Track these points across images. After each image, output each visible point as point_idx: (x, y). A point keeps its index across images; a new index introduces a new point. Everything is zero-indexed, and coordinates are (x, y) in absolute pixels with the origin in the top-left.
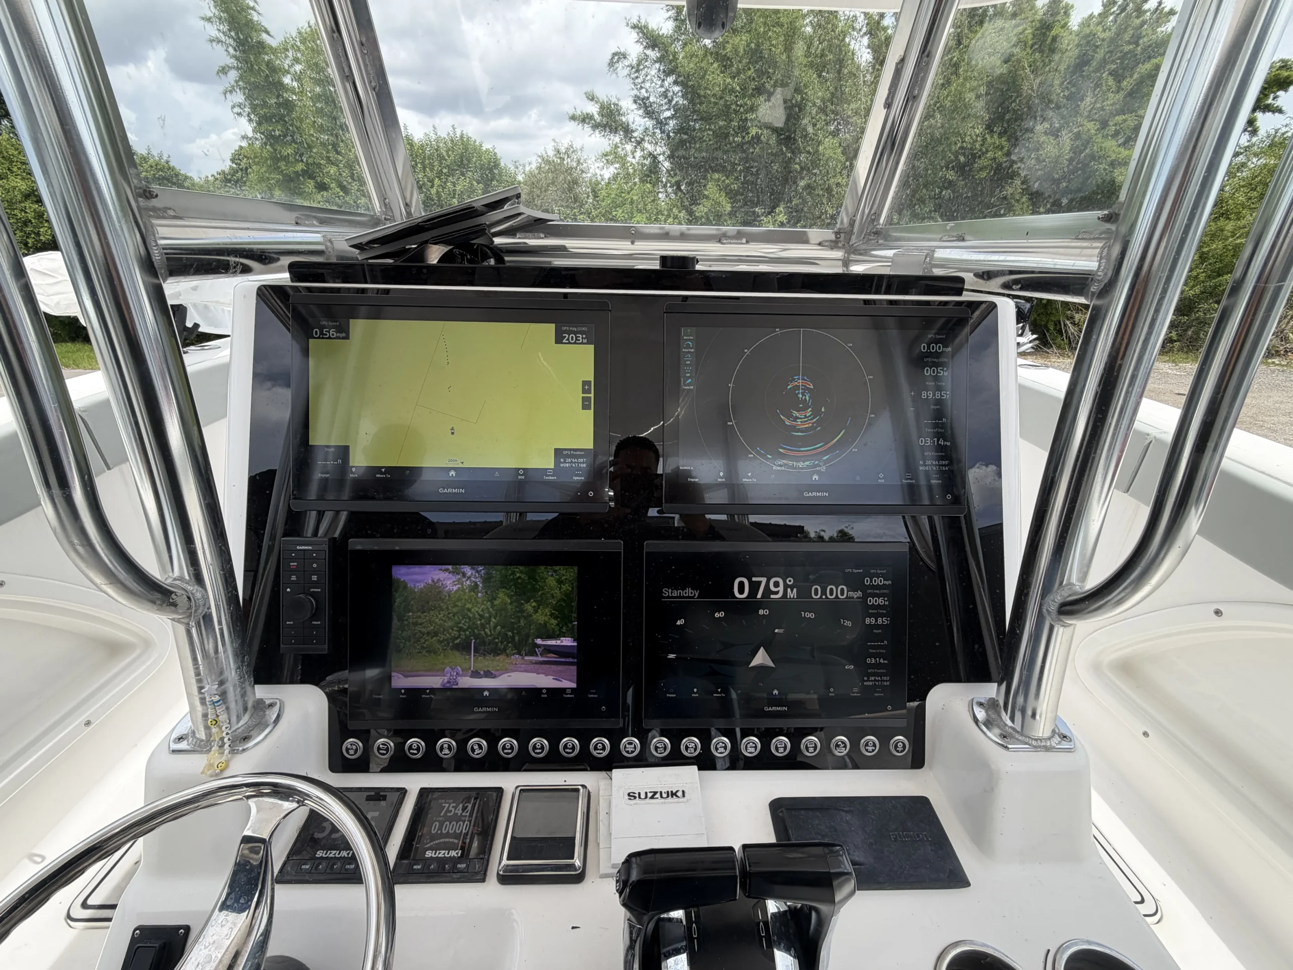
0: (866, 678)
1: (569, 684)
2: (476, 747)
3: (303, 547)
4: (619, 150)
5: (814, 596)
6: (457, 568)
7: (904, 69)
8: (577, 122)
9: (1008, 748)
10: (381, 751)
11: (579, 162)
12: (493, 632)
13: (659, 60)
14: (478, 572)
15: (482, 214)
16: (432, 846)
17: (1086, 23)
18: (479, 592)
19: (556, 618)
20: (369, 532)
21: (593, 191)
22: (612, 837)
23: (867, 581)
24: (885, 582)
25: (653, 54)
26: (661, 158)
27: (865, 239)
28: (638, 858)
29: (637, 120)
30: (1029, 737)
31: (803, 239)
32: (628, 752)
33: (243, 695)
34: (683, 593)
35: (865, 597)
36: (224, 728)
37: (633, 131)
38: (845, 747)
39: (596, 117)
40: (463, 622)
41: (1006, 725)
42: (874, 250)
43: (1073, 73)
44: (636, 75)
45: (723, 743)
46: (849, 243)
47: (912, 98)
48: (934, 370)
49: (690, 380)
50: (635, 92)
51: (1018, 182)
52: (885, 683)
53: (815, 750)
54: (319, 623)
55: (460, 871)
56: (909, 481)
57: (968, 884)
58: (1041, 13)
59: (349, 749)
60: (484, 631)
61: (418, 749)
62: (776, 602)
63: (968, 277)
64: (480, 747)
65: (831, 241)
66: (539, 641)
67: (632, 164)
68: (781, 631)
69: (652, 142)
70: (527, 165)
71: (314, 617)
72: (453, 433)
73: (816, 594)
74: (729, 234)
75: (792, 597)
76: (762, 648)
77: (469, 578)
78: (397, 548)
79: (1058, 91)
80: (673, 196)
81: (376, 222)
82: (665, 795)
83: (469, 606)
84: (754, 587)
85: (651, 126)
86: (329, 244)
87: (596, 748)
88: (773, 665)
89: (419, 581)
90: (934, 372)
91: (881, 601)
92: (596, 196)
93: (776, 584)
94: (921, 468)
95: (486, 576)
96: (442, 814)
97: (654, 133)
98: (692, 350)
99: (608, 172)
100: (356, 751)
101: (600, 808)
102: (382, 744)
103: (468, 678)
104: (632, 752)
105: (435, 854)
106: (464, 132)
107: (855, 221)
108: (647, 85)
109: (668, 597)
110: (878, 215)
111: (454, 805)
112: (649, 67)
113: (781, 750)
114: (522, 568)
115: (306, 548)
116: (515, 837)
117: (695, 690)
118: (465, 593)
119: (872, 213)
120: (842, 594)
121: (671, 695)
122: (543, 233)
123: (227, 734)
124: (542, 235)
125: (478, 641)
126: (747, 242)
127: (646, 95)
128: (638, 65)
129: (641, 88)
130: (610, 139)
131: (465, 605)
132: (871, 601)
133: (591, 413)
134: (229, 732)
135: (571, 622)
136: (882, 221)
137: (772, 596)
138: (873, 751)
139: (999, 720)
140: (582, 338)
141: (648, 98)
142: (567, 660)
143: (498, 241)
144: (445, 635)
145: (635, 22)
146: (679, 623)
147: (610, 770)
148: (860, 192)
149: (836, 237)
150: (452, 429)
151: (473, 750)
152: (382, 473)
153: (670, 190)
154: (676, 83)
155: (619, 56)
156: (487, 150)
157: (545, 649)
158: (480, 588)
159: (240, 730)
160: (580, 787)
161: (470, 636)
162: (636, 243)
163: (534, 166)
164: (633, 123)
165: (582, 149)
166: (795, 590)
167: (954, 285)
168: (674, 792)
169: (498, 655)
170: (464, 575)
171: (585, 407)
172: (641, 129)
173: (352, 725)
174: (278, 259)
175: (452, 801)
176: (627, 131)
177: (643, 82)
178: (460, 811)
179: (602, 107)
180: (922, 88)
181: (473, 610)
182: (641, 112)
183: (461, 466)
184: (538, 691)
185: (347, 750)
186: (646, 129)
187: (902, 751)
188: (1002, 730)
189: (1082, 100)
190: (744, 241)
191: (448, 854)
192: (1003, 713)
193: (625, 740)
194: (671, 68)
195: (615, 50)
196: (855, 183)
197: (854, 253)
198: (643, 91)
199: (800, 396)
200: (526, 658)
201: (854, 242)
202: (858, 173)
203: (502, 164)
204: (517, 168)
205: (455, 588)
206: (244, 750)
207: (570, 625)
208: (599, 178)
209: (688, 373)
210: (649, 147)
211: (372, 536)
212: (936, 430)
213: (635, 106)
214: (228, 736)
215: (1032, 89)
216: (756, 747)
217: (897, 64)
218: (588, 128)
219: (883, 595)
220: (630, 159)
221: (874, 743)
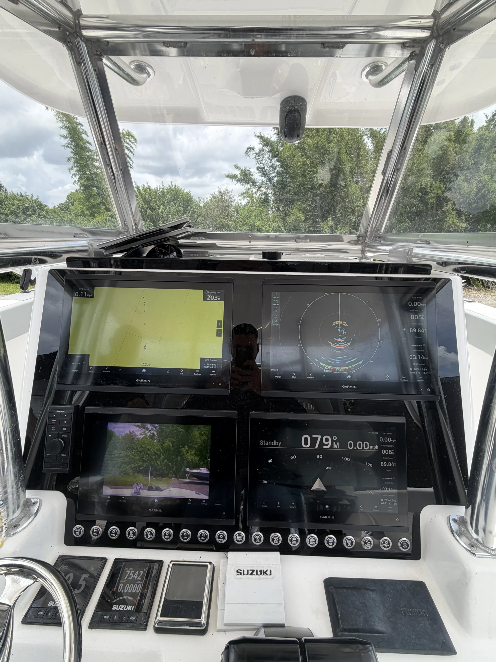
0: (382, 500)
1: (205, 497)
2: (149, 534)
3: (60, 411)
4: (250, 191)
5: (349, 448)
6: (144, 425)
7: (392, 156)
8: (229, 179)
9: (476, 555)
10: (94, 534)
11: (230, 197)
12: (162, 463)
13: (270, 151)
14: (155, 427)
15: (168, 232)
16: (117, 601)
17: (480, 129)
18: (155, 439)
19: (198, 456)
20: (97, 403)
21: (237, 211)
22: (226, 603)
23: (381, 440)
24: (392, 440)
25: (266, 149)
26: (270, 195)
27: (374, 240)
28: (236, 646)
29: (258, 177)
30: (489, 548)
31: (339, 239)
32: (238, 541)
33: (19, 498)
34: (272, 444)
35: (380, 448)
36: (3, 521)
37: (256, 182)
38: (371, 544)
39: (239, 176)
40: (145, 457)
41: (472, 538)
42: (378, 246)
43: (475, 153)
44: (259, 157)
45: (295, 538)
46: (365, 241)
47: (397, 170)
48: (416, 316)
49: (277, 321)
50: (258, 165)
51: (450, 204)
52: (394, 504)
53: (352, 545)
54: (65, 455)
55: (132, 622)
56: (404, 380)
57: (455, 653)
58: (457, 126)
59: (76, 531)
60: (156, 462)
61: (115, 533)
62: (326, 450)
63: (433, 264)
64: (151, 534)
65: (355, 241)
66: (188, 470)
67: (256, 197)
68: (330, 468)
69: (266, 188)
70: (205, 199)
71: (63, 451)
72: (145, 349)
73: (351, 446)
74: (301, 237)
75: (336, 448)
76: (318, 479)
77: (150, 431)
78: (111, 413)
79: (468, 161)
80: (276, 212)
81: (119, 233)
82: (259, 573)
83: (149, 447)
84: (314, 441)
85: (265, 180)
86: (90, 246)
87: (219, 538)
88: (325, 490)
89: (123, 432)
90: (416, 318)
91: (390, 452)
92: (238, 213)
93: (327, 440)
94: (411, 373)
95: (160, 430)
96: (125, 578)
97: (267, 184)
98: (278, 304)
99: (244, 202)
100: (80, 533)
101: (220, 578)
102: (95, 529)
103: (146, 491)
104: (241, 541)
105: (118, 608)
106: (176, 185)
107: (368, 231)
108: (264, 162)
109: (263, 446)
110: (380, 227)
111: (133, 571)
112: (264, 154)
113: (331, 544)
114: (182, 426)
115: (62, 412)
116: (167, 599)
117: (279, 503)
118: (147, 439)
119: (377, 226)
120: (366, 447)
121: (264, 506)
122: (204, 237)
123: (5, 524)
124: (203, 238)
125: (153, 468)
126: (310, 241)
127: (263, 166)
128: (259, 153)
129: (261, 163)
130: (245, 187)
131: (147, 446)
132: (384, 452)
133: (221, 338)
134: (7, 523)
135: (206, 459)
136: (382, 231)
137: (324, 447)
138: (388, 547)
139: (468, 534)
140: (218, 298)
141: (264, 168)
142: (204, 482)
143: (181, 241)
144: (135, 464)
145: (259, 134)
146: (269, 461)
147: (228, 552)
148: (370, 216)
149: (358, 239)
150: (145, 346)
151: (147, 536)
152: (106, 370)
153: (274, 210)
154: (278, 161)
155: (250, 149)
156: (187, 193)
157: (191, 474)
158: (156, 437)
159: (13, 521)
160: (208, 564)
161: (149, 465)
162: (252, 242)
163: (208, 199)
164: (257, 179)
165: (232, 192)
166: (338, 444)
167: (426, 269)
168: (265, 571)
169: (164, 477)
170: (147, 429)
171: (219, 335)
172: (260, 181)
173: (80, 517)
174: (61, 256)
175: (132, 569)
176: (254, 183)
177: (262, 160)
178: (136, 577)
179: (242, 172)
180: (402, 165)
181: (151, 450)
182: (260, 174)
183: (149, 367)
184: (186, 500)
185: (75, 532)
186: (263, 182)
187: (406, 548)
188: (470, 541)
189: (481, 165)
190: (309, 240)
191: (126, 608)
192: (470, 528)
193: (237, 533)
194: (275, 154)
195: (249, 146)
196: (367, 212)
197: (367, 247)
198: (262, 165)
199: (339, 330)
200: (180, 480)
201: (367, 241)
202: (369, 207)
203: (193, 199)
204: (200, 200)
205: (142, 437)
206: (14, 534)
207: (206, 461)
208: (240, 205)
209: (276, 317)
210: (264, 190)
211: (98, 405)
212: (419, 351)
213: (257, 172)
214: (6, 526)
215: (455, 160)
216: (315, 542)
217: (388, 154)
218: (234, 181)
219: (391, 448)
220: (254, 196)
221: (388, 542)
